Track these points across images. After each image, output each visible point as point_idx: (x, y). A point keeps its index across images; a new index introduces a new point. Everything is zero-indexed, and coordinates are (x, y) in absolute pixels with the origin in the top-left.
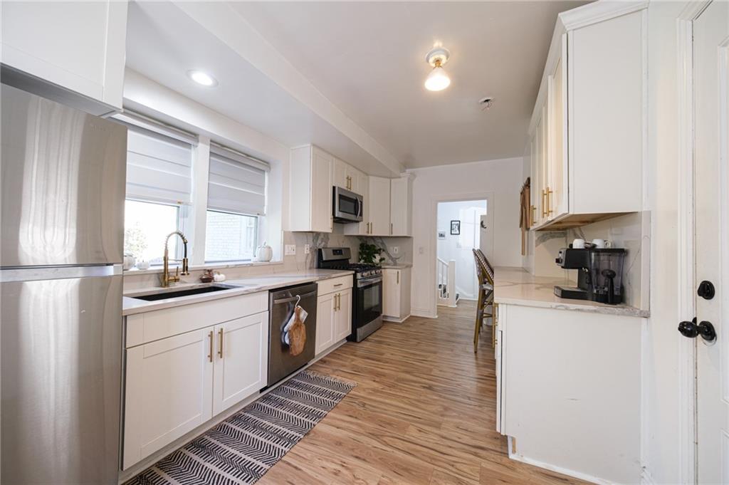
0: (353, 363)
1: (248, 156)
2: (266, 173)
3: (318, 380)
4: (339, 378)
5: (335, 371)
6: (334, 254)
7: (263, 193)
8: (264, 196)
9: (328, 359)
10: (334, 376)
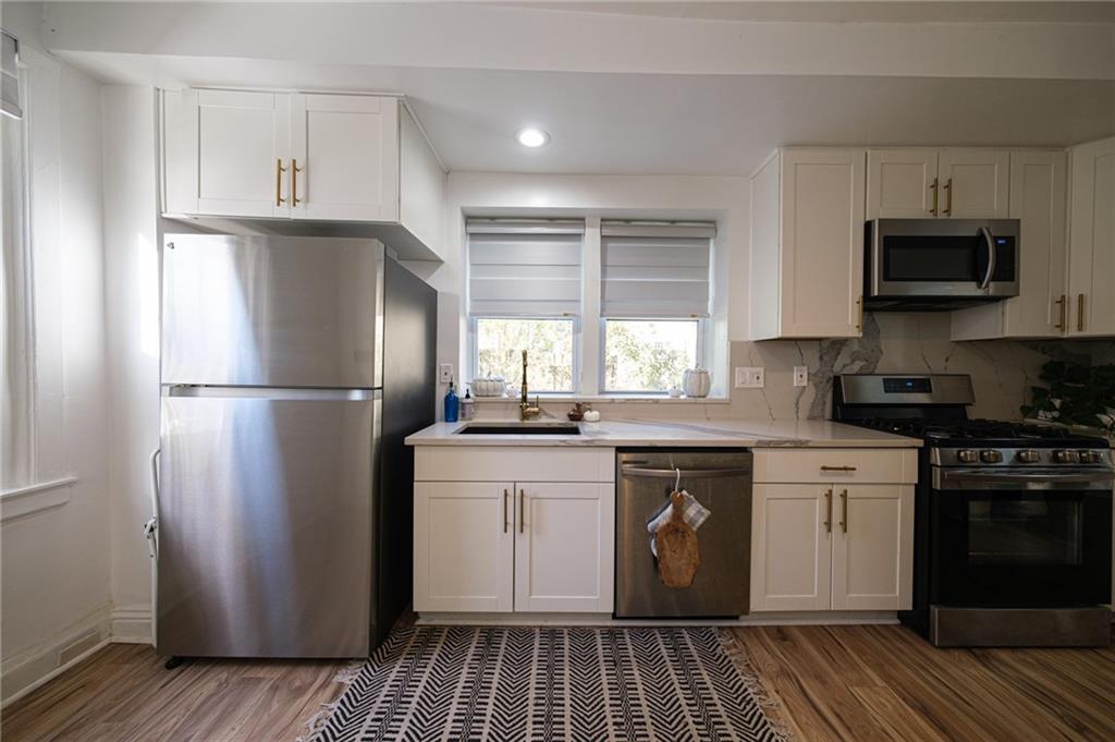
0: (857, 691)
1: (673, 222)
2: (712, 242)
3: (721, 667)
4: (775, 698)
5: (784, 673)
6: (887, 391)
7: (707, 277)
8: (708, 283)
9: (798, 635)
10: (768, 686)
